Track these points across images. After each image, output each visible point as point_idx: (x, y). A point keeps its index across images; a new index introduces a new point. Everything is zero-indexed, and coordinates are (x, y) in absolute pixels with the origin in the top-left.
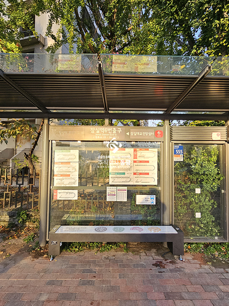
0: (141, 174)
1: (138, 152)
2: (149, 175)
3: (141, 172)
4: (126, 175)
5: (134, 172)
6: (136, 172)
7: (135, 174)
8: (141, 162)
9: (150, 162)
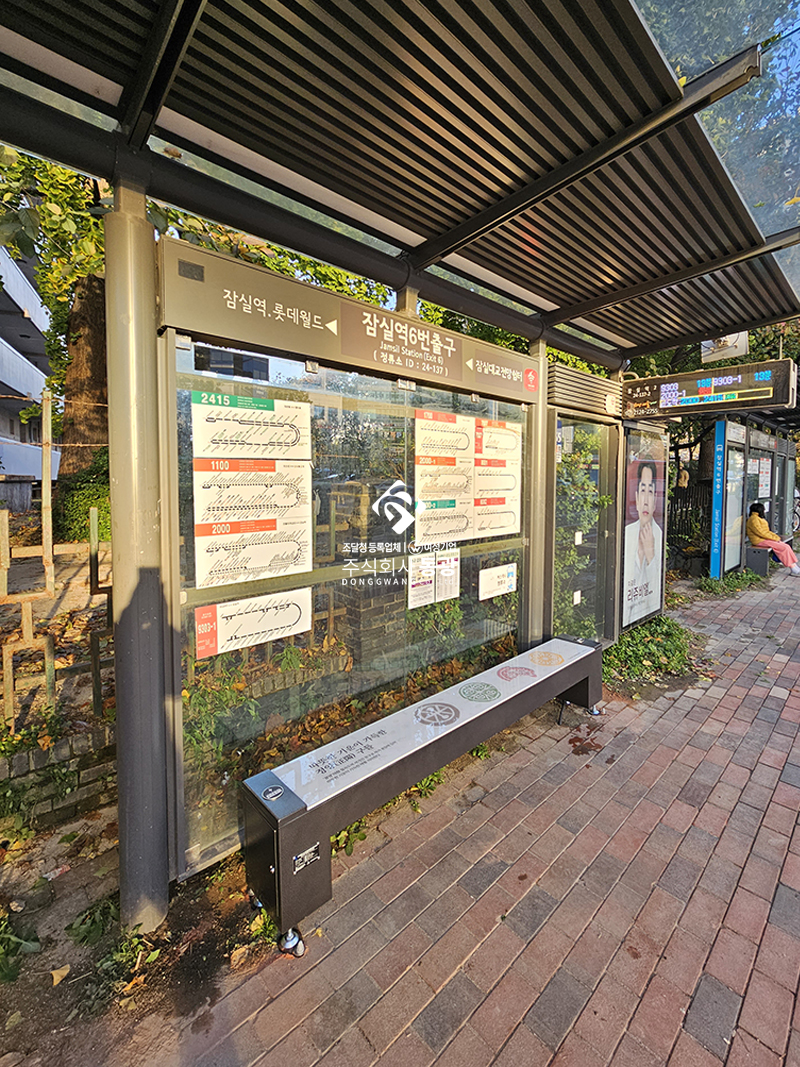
0: (490, 502)
1: (484, 430)
2: (504, 503)
3: (489, 496)
4: (458, 509)
5: (476, 497)
6: (479, 497)
7: (477, 502)
8: (490, 463)
9: (507, 463)
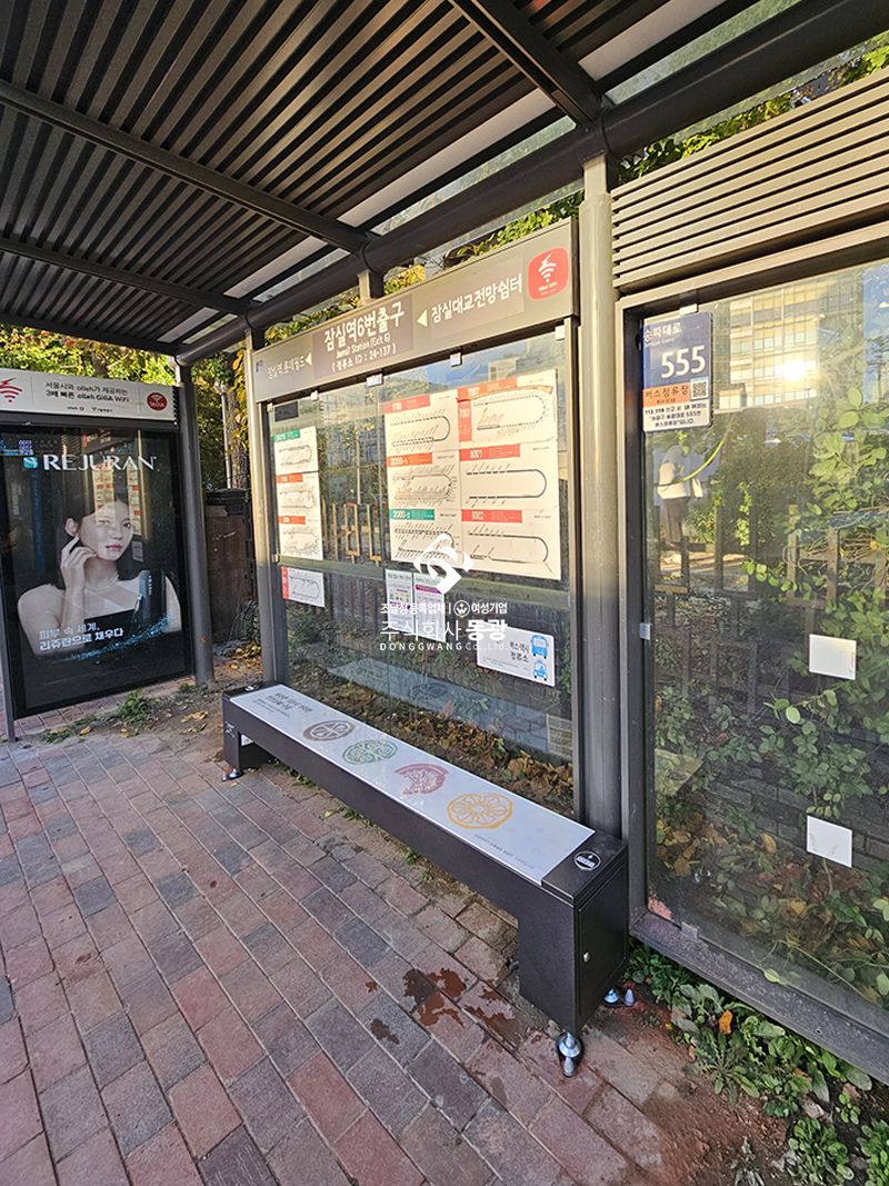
0: (488, 516)
1: (472, 402)
2: (520, 521)
3: (489, 506)
4: (438, 522)
5: (464, 508)
6: (470, 508)
7: (467, 515)
8: (487, 453)
9: (522, 450)
